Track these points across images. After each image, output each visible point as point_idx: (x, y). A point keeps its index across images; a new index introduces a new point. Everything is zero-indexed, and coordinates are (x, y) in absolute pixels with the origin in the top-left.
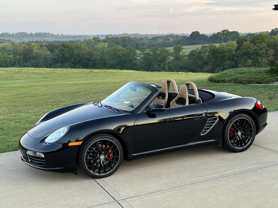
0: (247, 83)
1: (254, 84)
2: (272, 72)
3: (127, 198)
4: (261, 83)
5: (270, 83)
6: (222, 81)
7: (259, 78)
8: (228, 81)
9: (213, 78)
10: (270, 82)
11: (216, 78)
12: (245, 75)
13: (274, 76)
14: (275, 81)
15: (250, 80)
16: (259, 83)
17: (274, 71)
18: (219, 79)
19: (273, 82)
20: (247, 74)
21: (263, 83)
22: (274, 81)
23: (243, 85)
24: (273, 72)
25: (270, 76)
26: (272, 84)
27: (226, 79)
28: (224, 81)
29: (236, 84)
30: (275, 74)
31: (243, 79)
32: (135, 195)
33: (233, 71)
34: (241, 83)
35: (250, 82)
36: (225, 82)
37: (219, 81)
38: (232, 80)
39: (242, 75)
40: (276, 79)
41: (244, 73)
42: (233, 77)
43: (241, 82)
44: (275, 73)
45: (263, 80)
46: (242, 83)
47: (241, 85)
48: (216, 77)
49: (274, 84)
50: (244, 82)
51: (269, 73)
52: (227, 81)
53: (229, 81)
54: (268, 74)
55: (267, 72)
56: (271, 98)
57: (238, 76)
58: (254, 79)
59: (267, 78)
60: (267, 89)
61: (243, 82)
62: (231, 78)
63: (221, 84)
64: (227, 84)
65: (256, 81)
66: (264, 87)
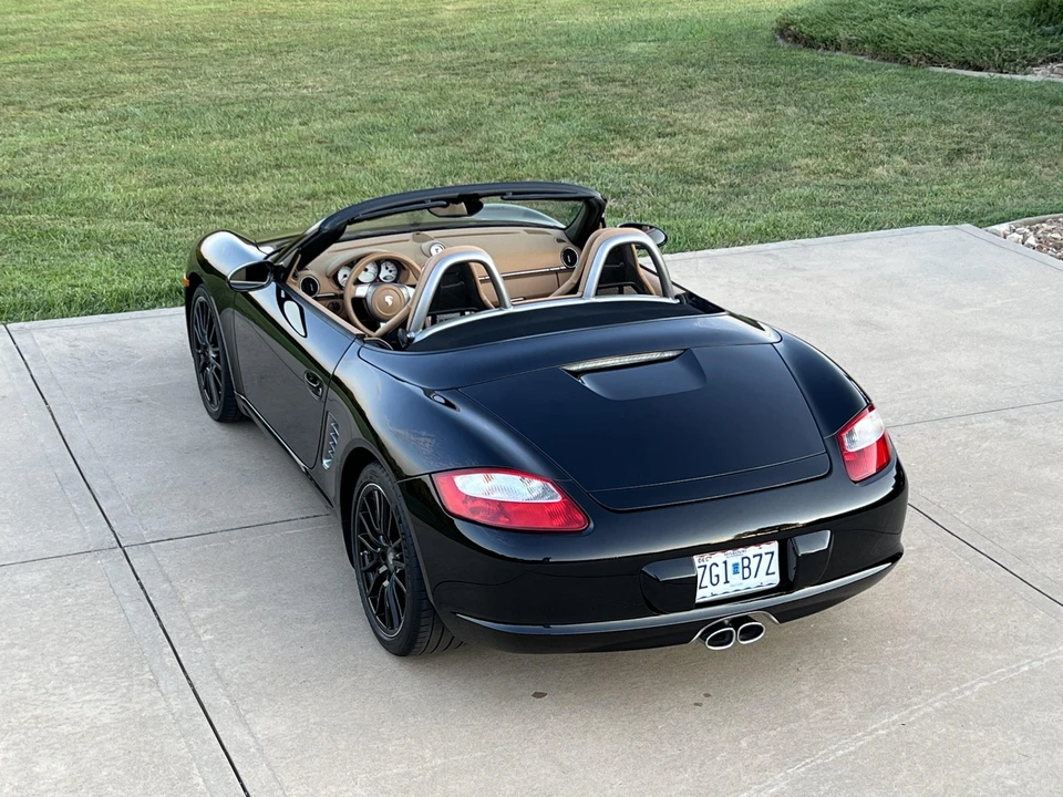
0: (920, 59)
1: (948, 66)
2: (1040, 14)
4: (979, 69)
5: (1015, 73)
6: (824, 41)
7: (973, 41)
8: (850, 43)
9: (793, 23)
10: (1016, 65)
11: (804, 27)
12: (925, 21)
13: (1046, 35)
14: (1040, 61)
15: (935, 49)
16: (966, 66)
17: (1049, 11)
18: (813, 31)
19: (1032, 63)
20: (936, 15)
21: (988, 70)
22: (1035, 59)
23: (903, 70)
25: (1027, 34)
26: (1019, 77)
27: (843, 34)
28: (832, 44)
29: (875, 62)
30: (1050, 29)
31: (911, 42)
34: (896, 60)
35: (933, 59)
36: (837, 49)
37: (813, 38)
38: (866, 41)
39: (912, 21)
40: (1045, 53)
42: (874, 24)
43: (896, 57)
44: (1051, 20)
45: (989, 53)
46: (904, 58)
47: (895, 68)
48: (802, 21)
49: (1031, 77)
50: (911, 57)
51: (1027, 22)
52: (844, 45)
53: (853, 46)
54: (1022, 26)
55: (1020, 15)
56: (960, 151)
57: (895, 21)
58: (953, 45)
59: (1009, 42)
60: (981, 99)
61: (907, 53)
62: (862, 31)
63: (819, 56)
64: (839, 60)
65: (958, 56)
66: (981, 88)
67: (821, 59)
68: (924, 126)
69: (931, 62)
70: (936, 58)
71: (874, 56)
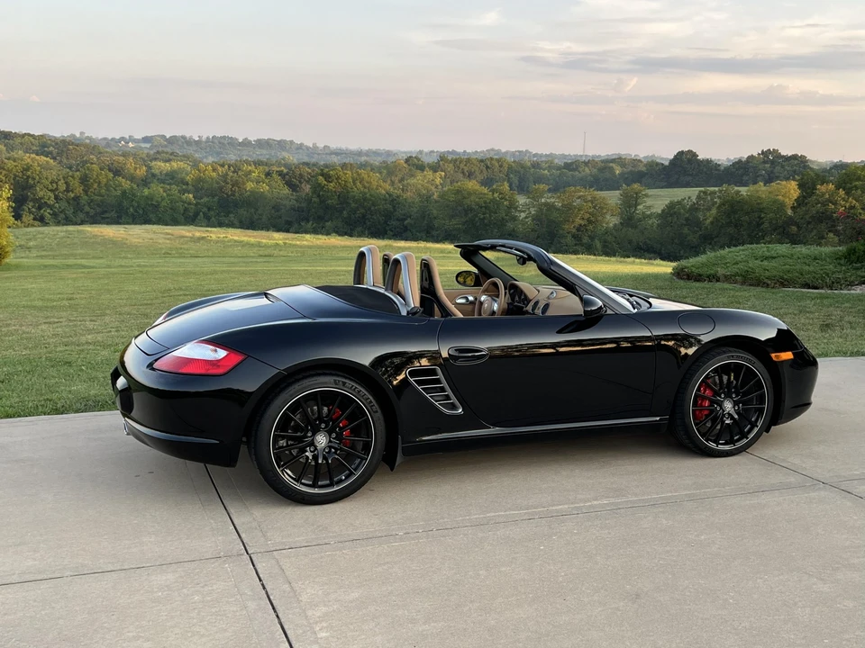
0: (775, 283)
1: (795, 287)
2: (851, 257)
3: (284, 547)
4: (815, 288)
5: (841, 289)
6: (708, 277)
7: (809, 272)
8: (726, 276)
9: (686, 268)
10: (841, 285)
11: (694, 269)
12: (773, 263)
13: (857, 269)
14: (857, 283)
15: (785, 277)
16: (807, 286)
17: (857, 254)
18: (700, 271)
19: (851, 284)
20: (780, 260)
21: (822, 288)
22: (853, 282)
23: (764, 289)
24: (853, 258)
25: (844, 268)
26: (846, 292)
27: (721, 271)
28: (714, 278)
29: (745, 287)
30: (859, 265)
31: (767, 274)
32: (307, 542)
33: (743, 250)
34: (758, 285)
35: (784, 283)
36: (718, 281)
37: (700, 275)
38: (736, 275)
39: (765, 263)
40: (859, 278)
41: (774, 258)
42: (741, 266)
43: (759, 283)
44: (858, 260)
45: (823, 279)
46: (764, 283)
47: (759, 289)
48: (693, 266)
49: (852, 292)
50: (769, 282)
51: (842, 262)
52: (722, 278)
53: (728, 279)
54: (838, 263)
55: (837, 258)
56: (827, 325)
57: (754, 264)
58: (797, 274)
59: (834, 273)
60: (826, 302)
61: (766, 280)
62: (735, 269)
63: (706, 284)
64: (720, 287)
65: (801, 280)
66: (822, 297)
67: (708, 286)
68: (795, 315)
69: (784, 286)
70: (786, 283)
71: (743, 283)
